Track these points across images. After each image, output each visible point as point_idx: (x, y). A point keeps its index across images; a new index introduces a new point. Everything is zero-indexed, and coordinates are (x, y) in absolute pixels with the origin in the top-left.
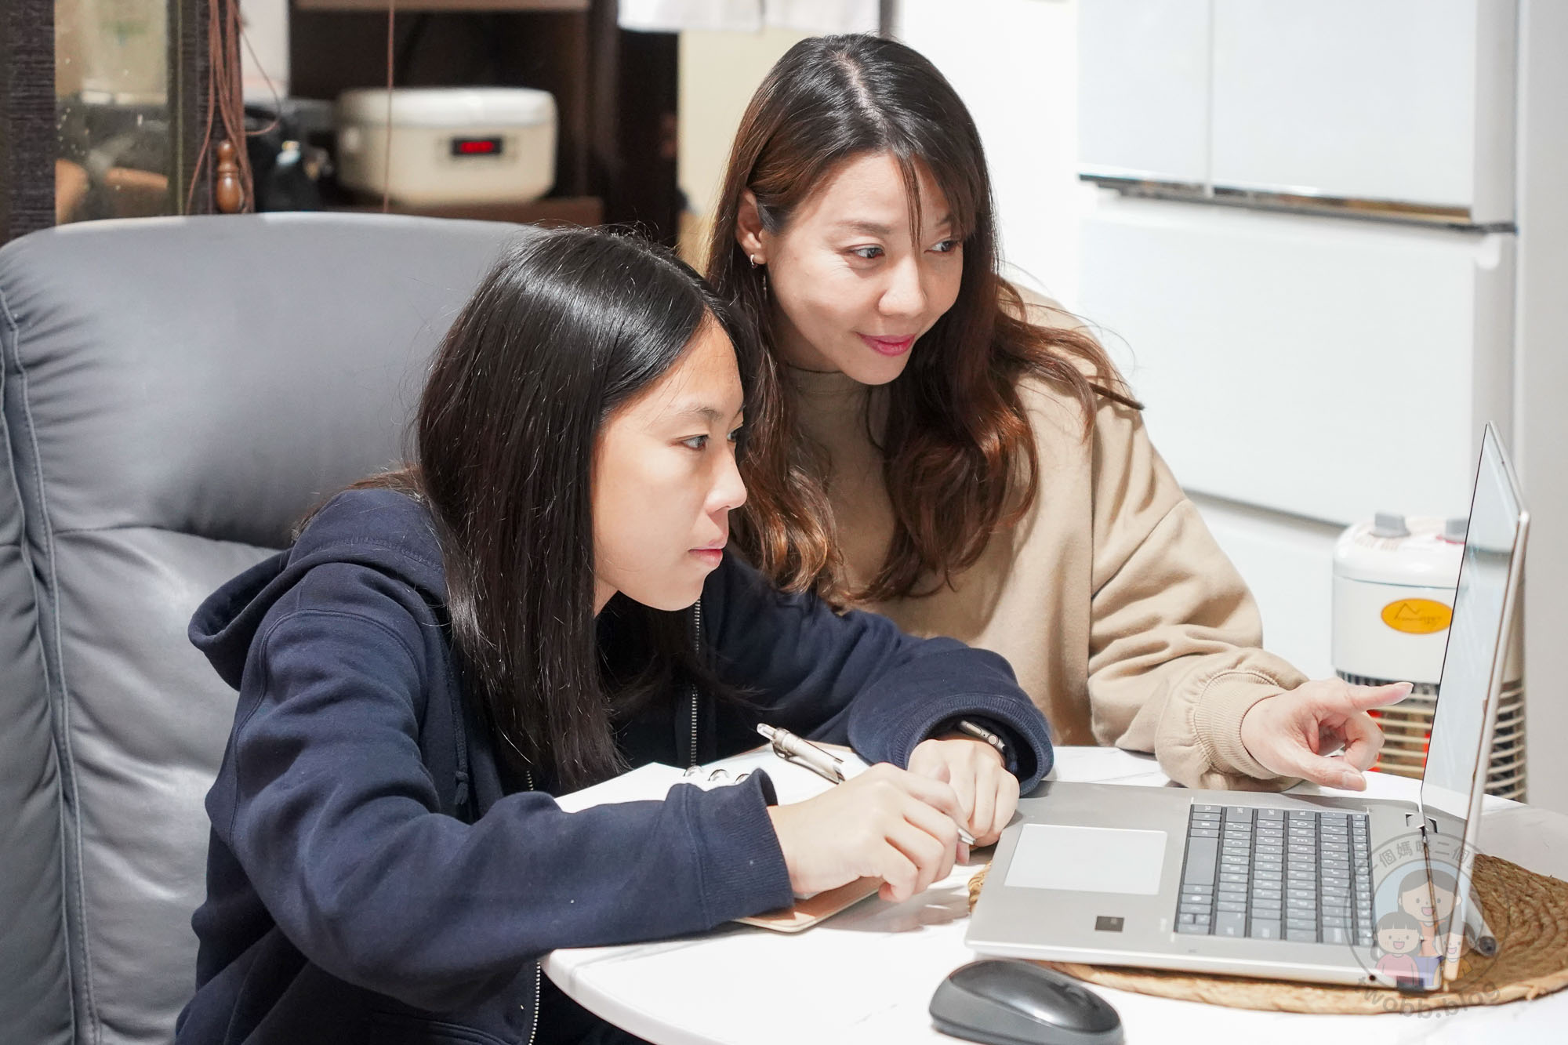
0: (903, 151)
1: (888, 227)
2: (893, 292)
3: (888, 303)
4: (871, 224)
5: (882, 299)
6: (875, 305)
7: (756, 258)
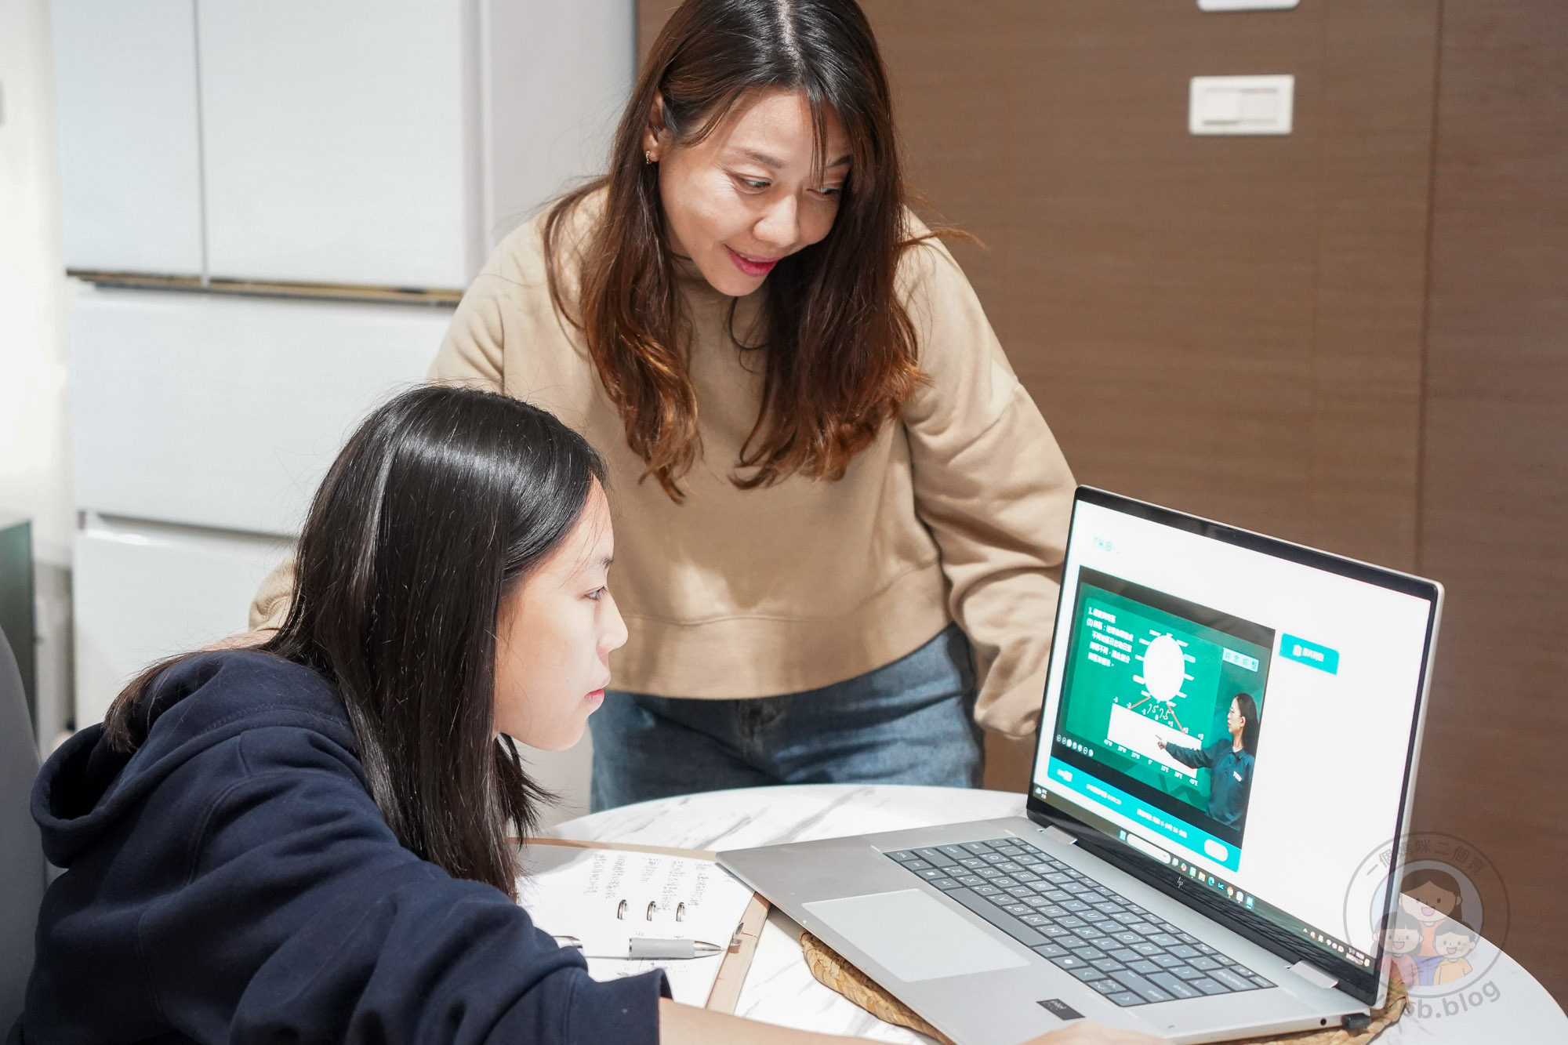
0: (815, 95)
1: (781, 161)
2: (770, 220)
3: (762, 229)
4: (766, 157)
5: (757, 225)
6: (751, 229)
7: (651, 155)
